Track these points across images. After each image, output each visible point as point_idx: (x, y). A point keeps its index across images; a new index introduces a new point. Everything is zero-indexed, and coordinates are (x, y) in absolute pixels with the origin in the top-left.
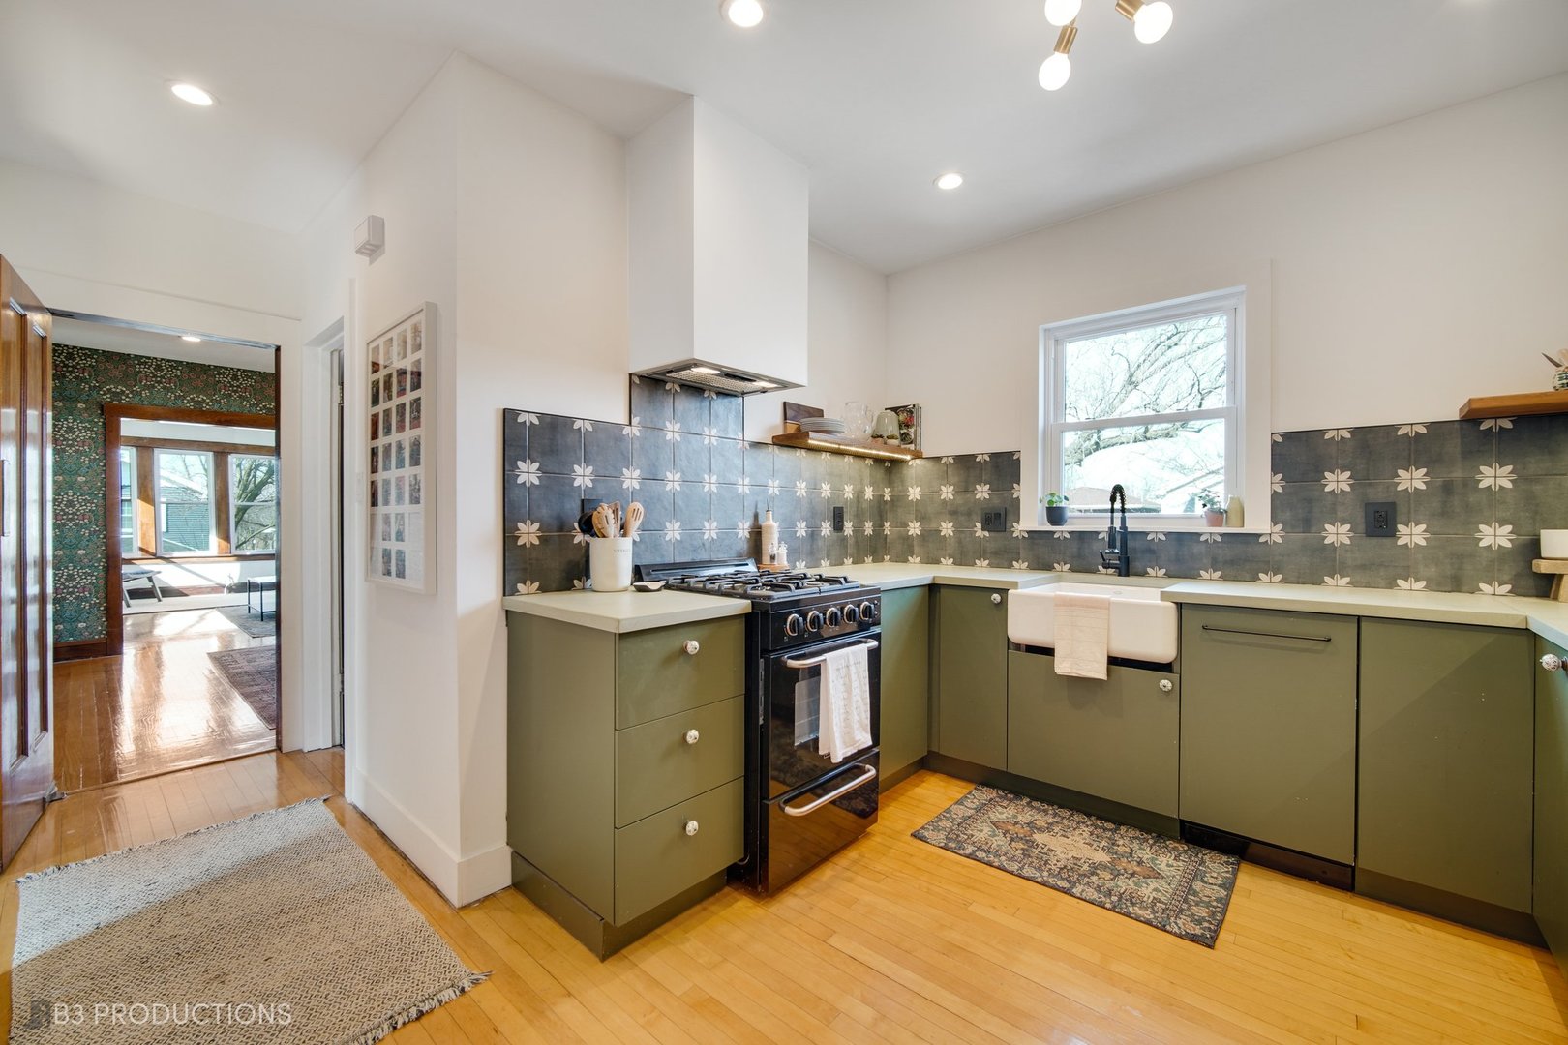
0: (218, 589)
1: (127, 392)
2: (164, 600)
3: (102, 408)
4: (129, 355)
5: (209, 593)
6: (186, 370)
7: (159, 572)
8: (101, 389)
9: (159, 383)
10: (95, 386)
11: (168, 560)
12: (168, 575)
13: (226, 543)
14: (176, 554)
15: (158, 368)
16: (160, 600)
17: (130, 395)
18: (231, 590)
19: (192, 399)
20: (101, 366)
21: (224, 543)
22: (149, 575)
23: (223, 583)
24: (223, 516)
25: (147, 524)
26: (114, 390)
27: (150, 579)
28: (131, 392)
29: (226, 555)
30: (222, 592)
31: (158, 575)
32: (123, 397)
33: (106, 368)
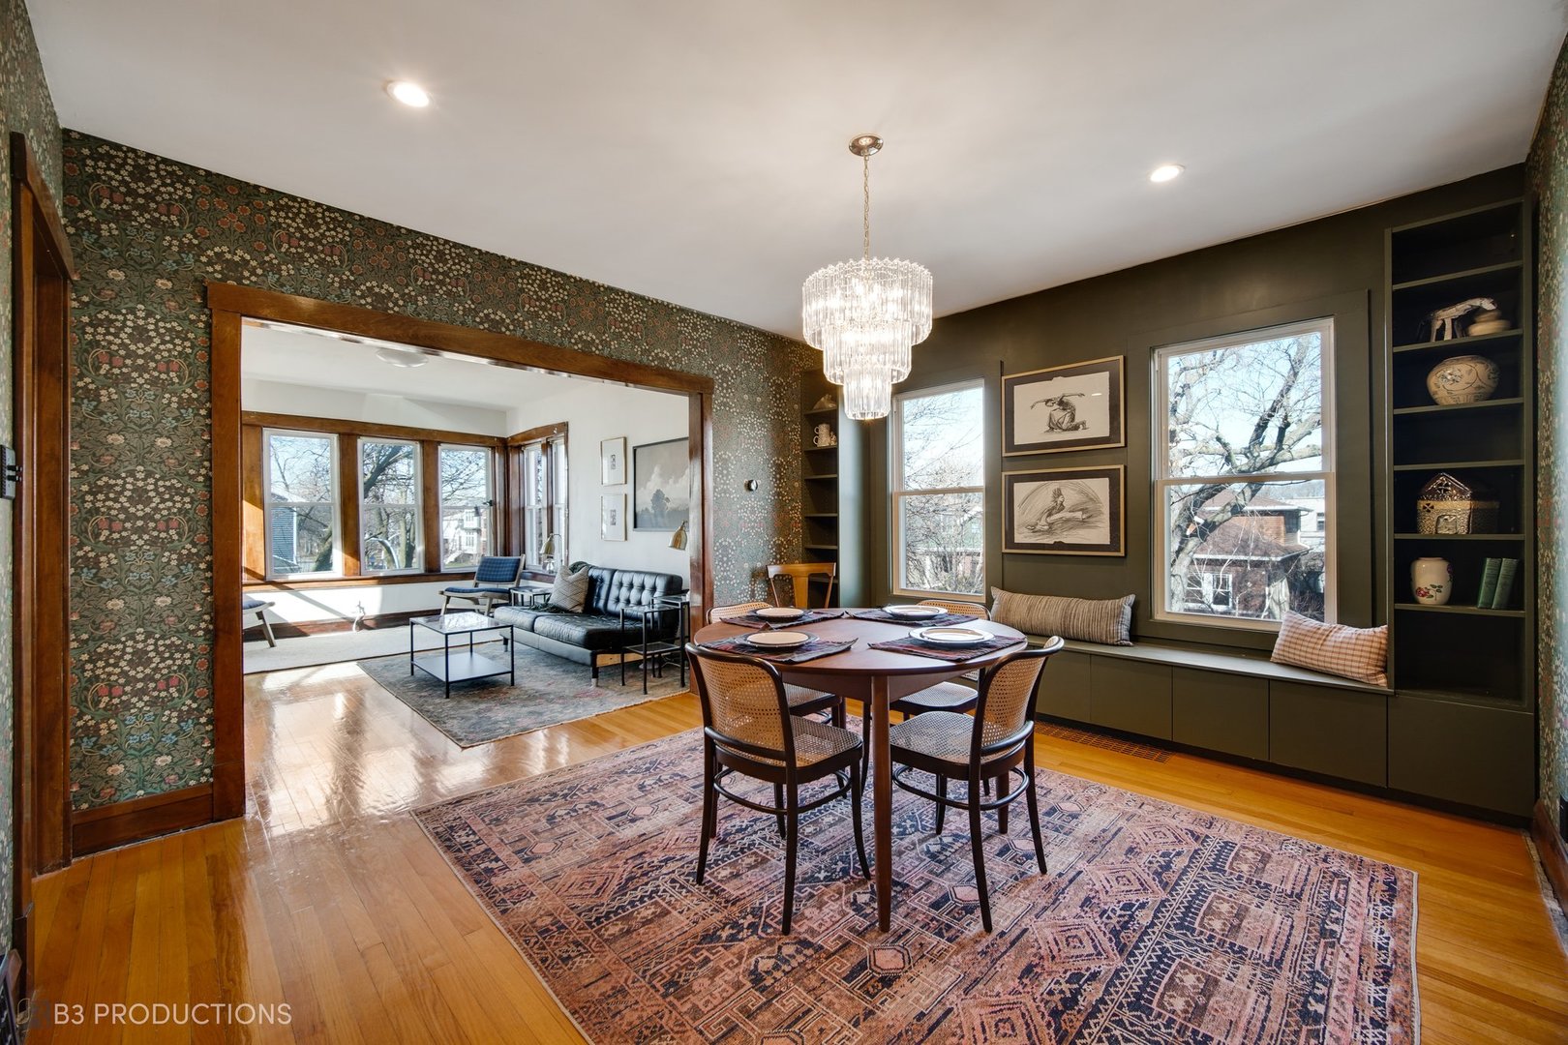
0: (345, 624)
1: (254, 263)
2: (277, 642)
3: (204, 293)
4: (256, 187)
5: (334, 630)
6: (359, 230)
7: (272, 604)
8: (203, 252)
9: (313, 251)
10: (190, 244)
11: (281, 586)
12: (285, 607)
13: (355, 561)
14: (292, 577)
15: (311, 221)
16: (272, 645)
17: (259, 271)
18: (362, 625)
19: (370, 289)
20: (204, 204)
21: (351, 560)
22: (258, 609)
23: (350, 615)
24: (351, 523)
25: (254, 535)
26: (228, 256)
27: (260, 615)
28: (262, 264)
29: (355, 577)
30: (351, 629)
31: (271, 608)
32: (246, 274)
33: (213, 209)
